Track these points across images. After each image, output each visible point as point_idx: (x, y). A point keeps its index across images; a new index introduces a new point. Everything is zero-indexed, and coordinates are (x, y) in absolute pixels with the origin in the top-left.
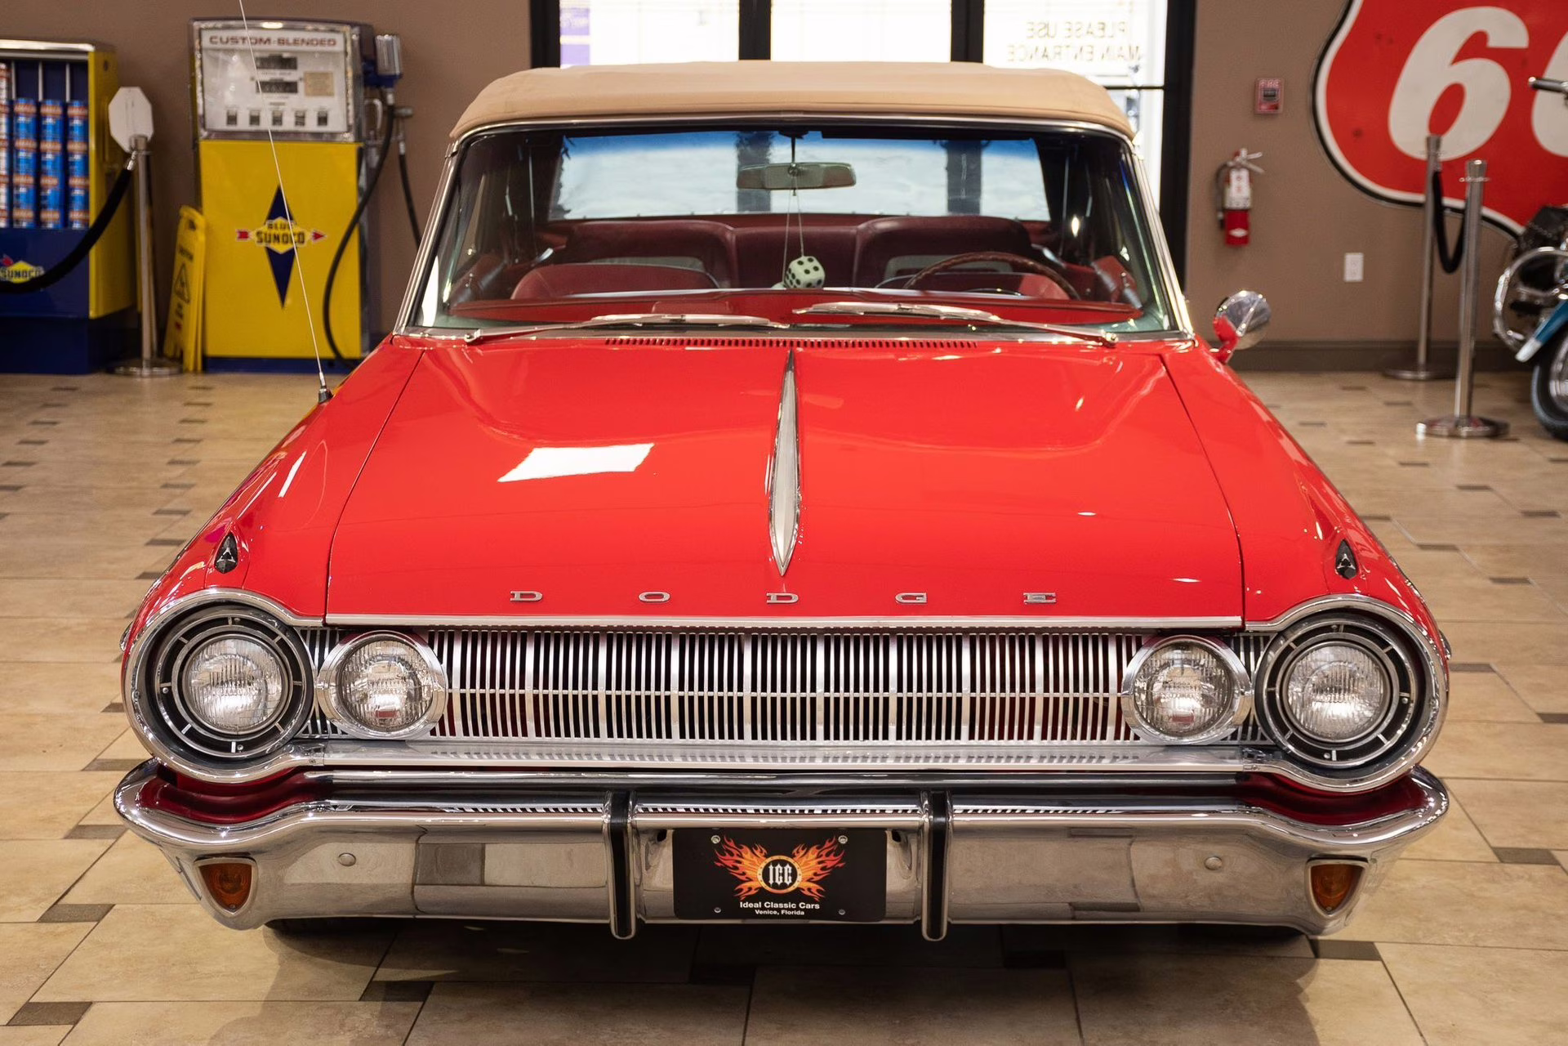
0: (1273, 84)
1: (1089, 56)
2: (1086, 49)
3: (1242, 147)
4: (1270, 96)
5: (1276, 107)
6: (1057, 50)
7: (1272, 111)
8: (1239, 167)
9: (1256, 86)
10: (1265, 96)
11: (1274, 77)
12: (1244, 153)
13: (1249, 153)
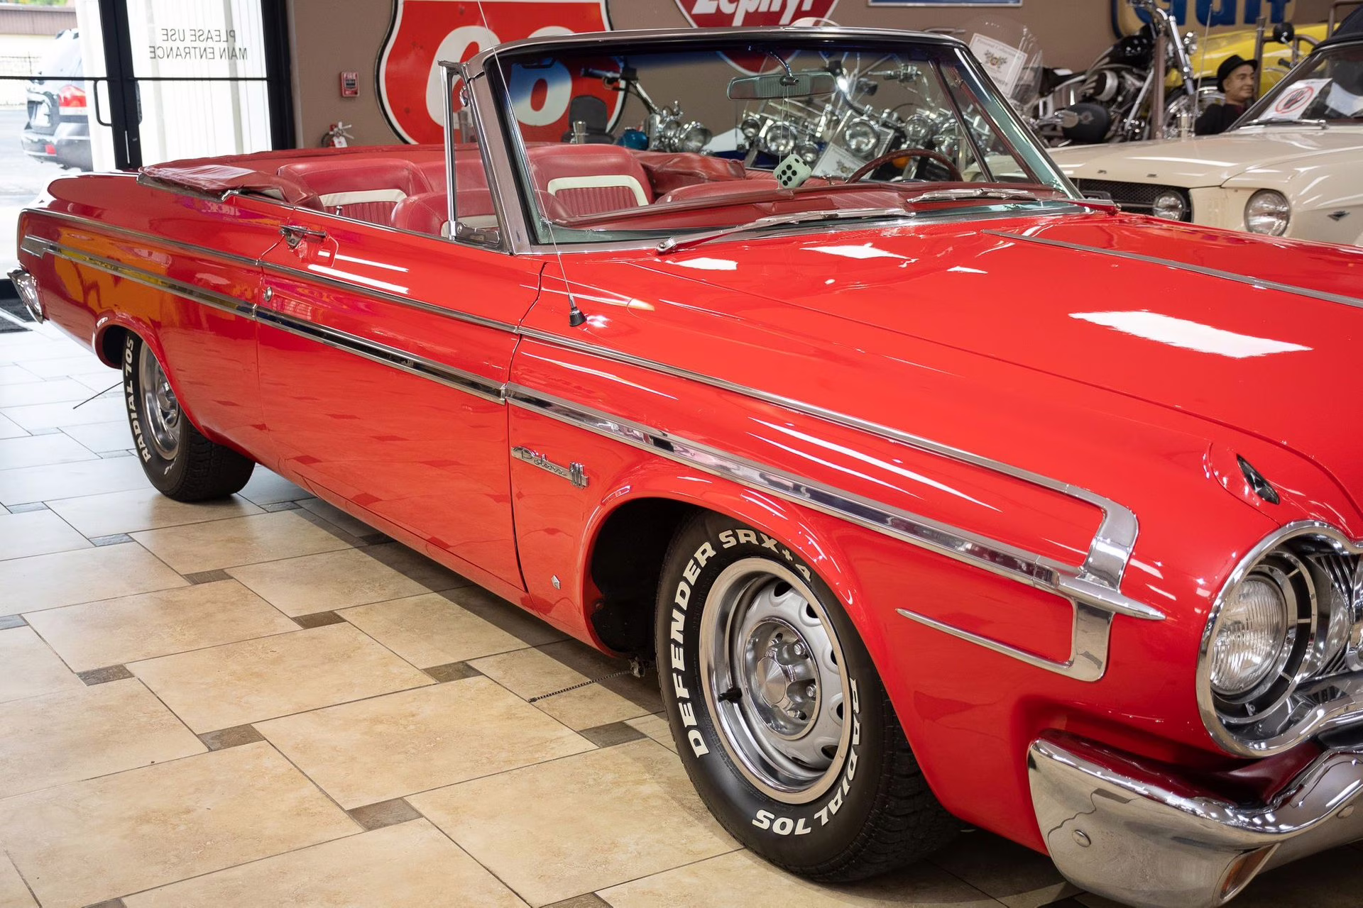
0: (352, 76)
1: (211, 56)
2: (208, 50)
3: (339, 121)
4: (351, 84)
5: (356, 93)
6: (187, 50)
7: (354, 95)
8: (338, 135)
9: (340, 76)
10: (347, 84)
11: (352, 71)
12: (340, 125)
13: (343, 126)
